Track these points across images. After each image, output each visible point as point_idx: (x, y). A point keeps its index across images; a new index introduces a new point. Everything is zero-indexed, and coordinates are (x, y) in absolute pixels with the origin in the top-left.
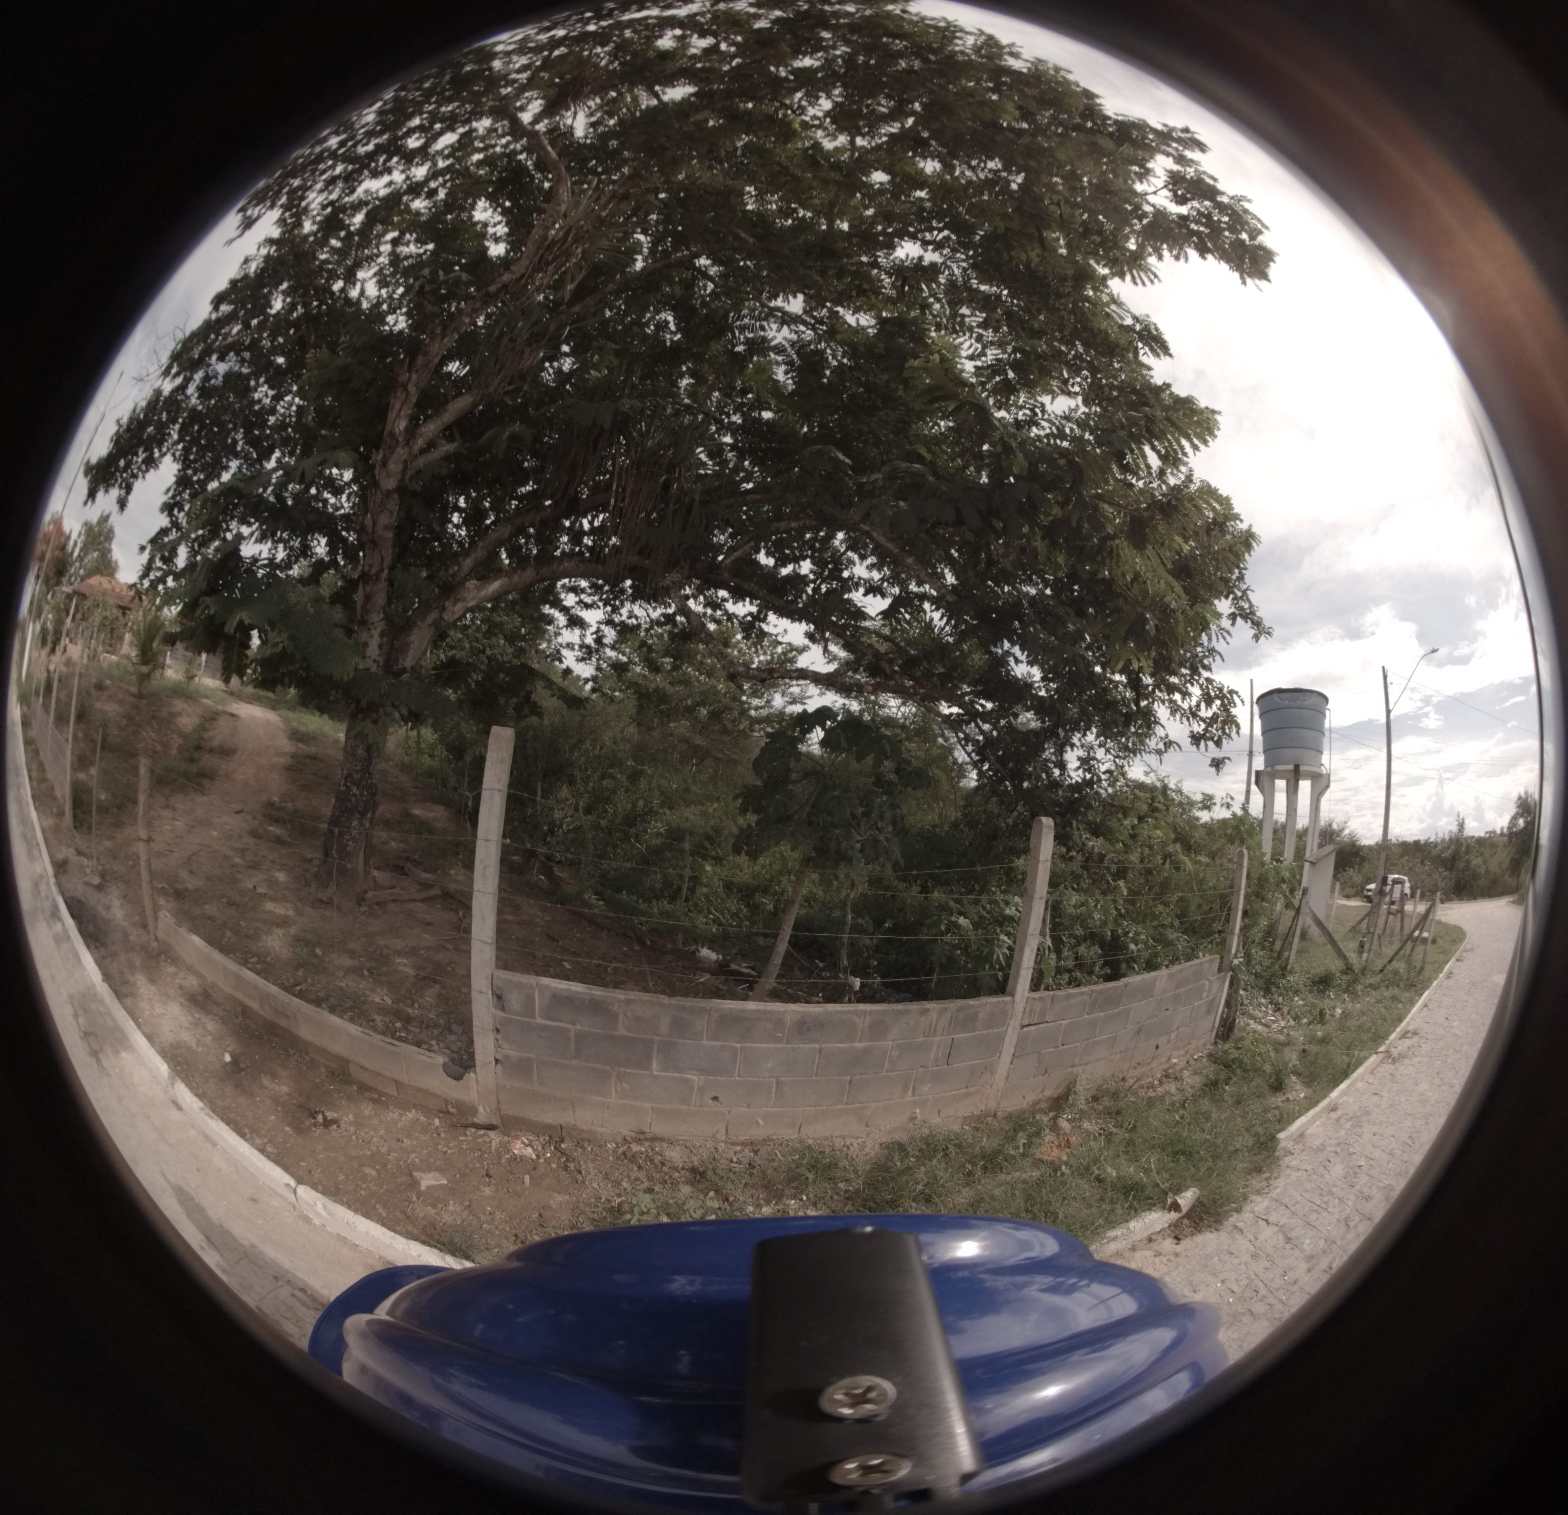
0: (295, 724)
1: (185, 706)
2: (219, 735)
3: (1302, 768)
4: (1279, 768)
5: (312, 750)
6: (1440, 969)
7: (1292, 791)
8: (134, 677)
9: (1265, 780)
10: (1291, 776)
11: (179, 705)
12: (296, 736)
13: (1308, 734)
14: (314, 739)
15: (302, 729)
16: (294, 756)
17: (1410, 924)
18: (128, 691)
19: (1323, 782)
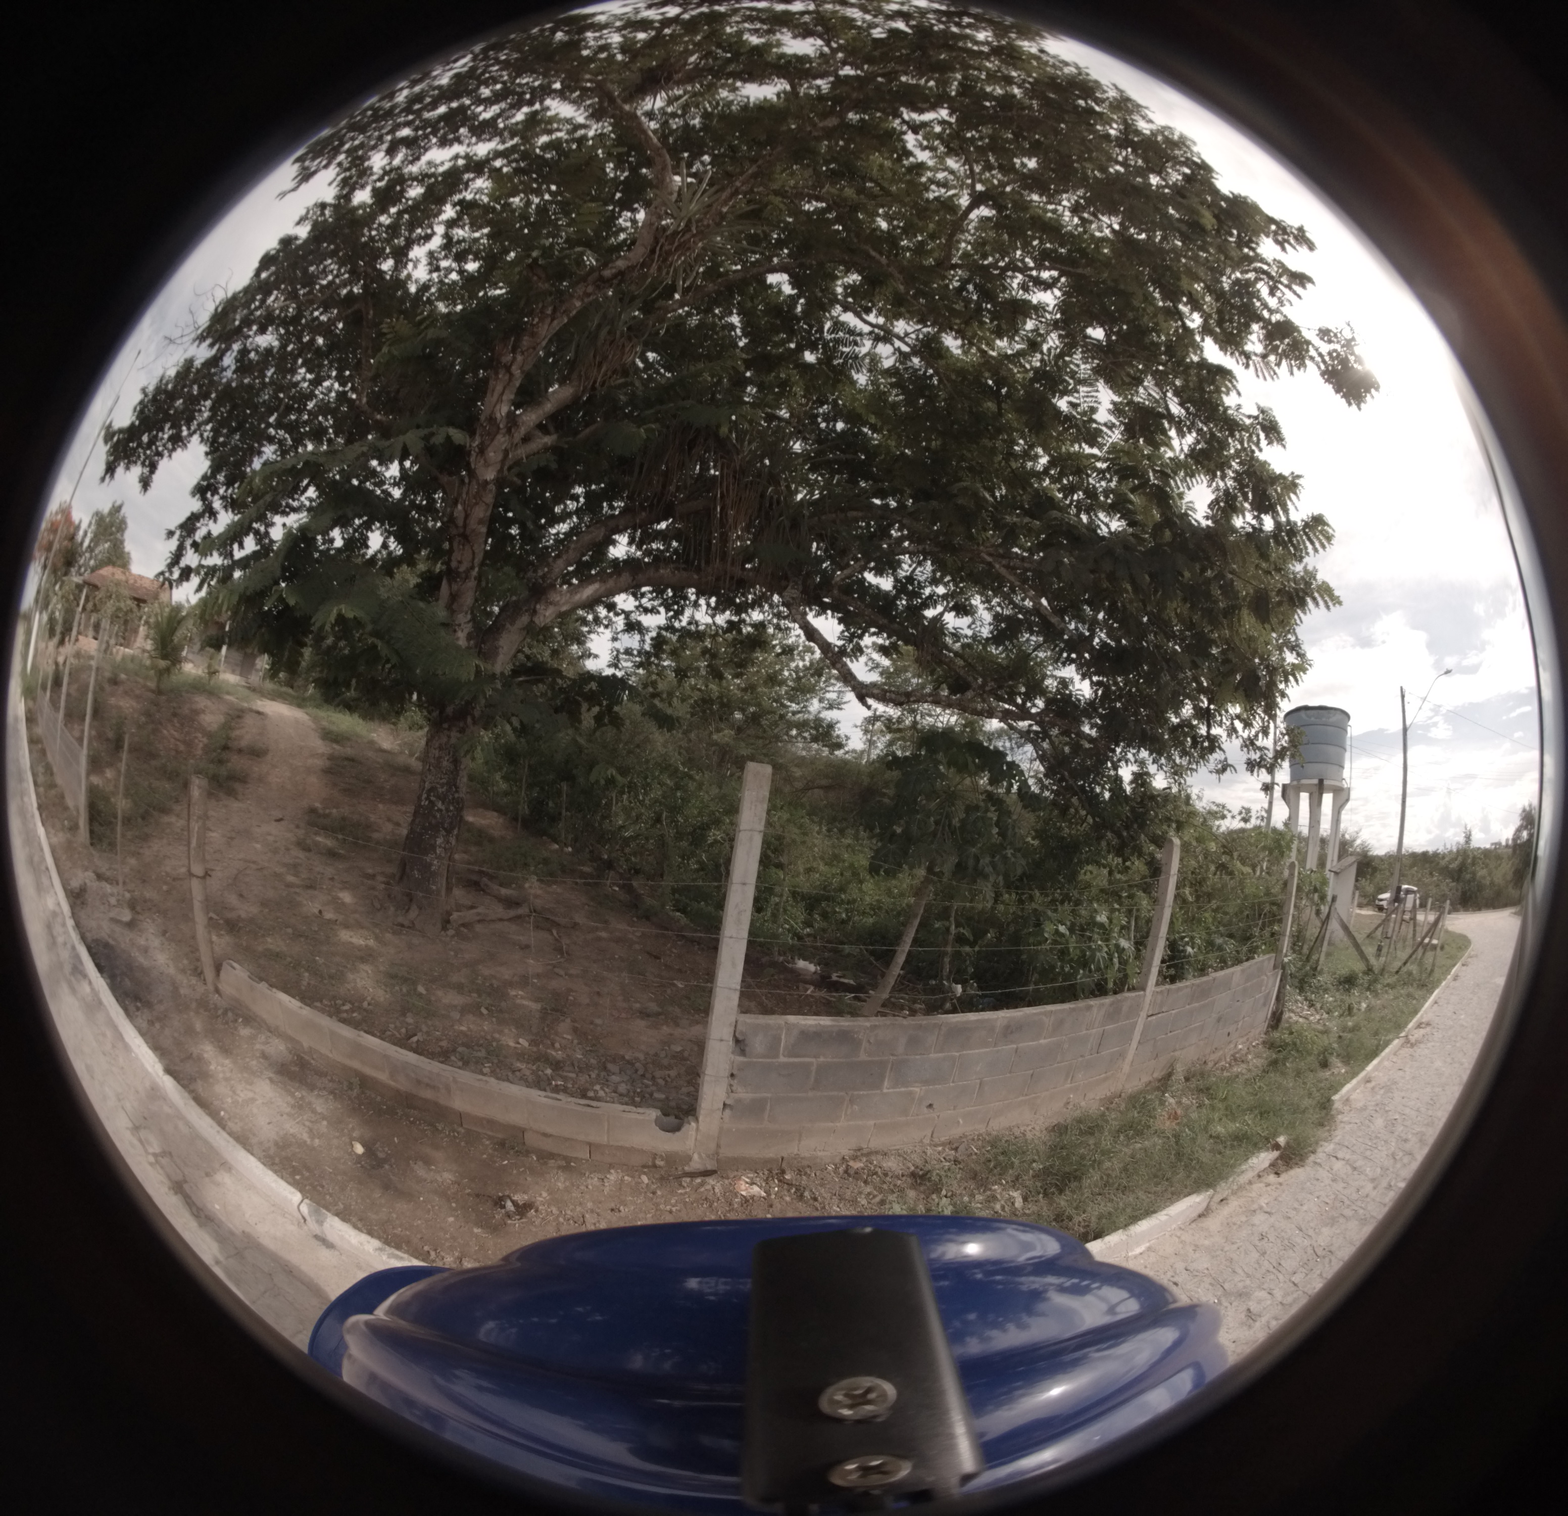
0: (324, 723)
1: (209, 703)
2: (247, 733)
3: (1326, 782)
4: (1304, 781)
5: (349, 751)
6: (1448, 971)
7: (1315, 805)
8: (152, 672)
9: (1291, 793)
10: (1315, 789)
11: (201, 702)
12: (329, 736)
13: (1331, 749)
14: (348, 739)
15: (334, 728)
16: (331, 758)
17: (1422, 931)
18: (145, 686)
19: (1344, 796)
